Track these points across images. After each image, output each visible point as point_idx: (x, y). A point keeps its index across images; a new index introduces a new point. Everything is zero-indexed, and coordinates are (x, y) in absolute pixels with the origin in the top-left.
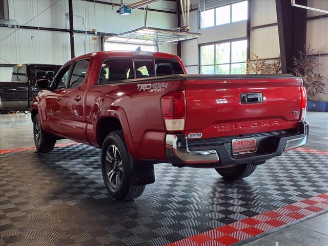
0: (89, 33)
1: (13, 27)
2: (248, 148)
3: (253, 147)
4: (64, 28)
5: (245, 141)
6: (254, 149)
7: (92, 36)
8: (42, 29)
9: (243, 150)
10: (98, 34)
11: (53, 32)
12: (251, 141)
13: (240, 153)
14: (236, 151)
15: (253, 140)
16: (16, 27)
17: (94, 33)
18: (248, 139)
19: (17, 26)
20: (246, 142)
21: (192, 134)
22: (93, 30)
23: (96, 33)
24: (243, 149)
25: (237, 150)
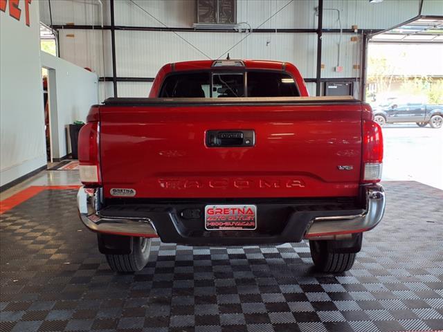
0: (345, 31)
1: (244, 31)
2: (238, 221)
3: (249, 222)
4: (311, 28)
5: (234, 209)
6: (252, 224)
7: (350, 36)
8: (280, 31)
9: (226, 224)
10: (360, 31)
11: (296, 34)
12: (246, 210)
13: (221, 229)
14: (212, 224)
15: (250, 209)
16: (247, 31)
17: (353, 32)
18: (241, 206)
19: (249, 30)
20: (236, 211)
21: (116, 189)
22: (353, 27)
23: (356, 31)
24: (227, 221)
25: (215, 222)
